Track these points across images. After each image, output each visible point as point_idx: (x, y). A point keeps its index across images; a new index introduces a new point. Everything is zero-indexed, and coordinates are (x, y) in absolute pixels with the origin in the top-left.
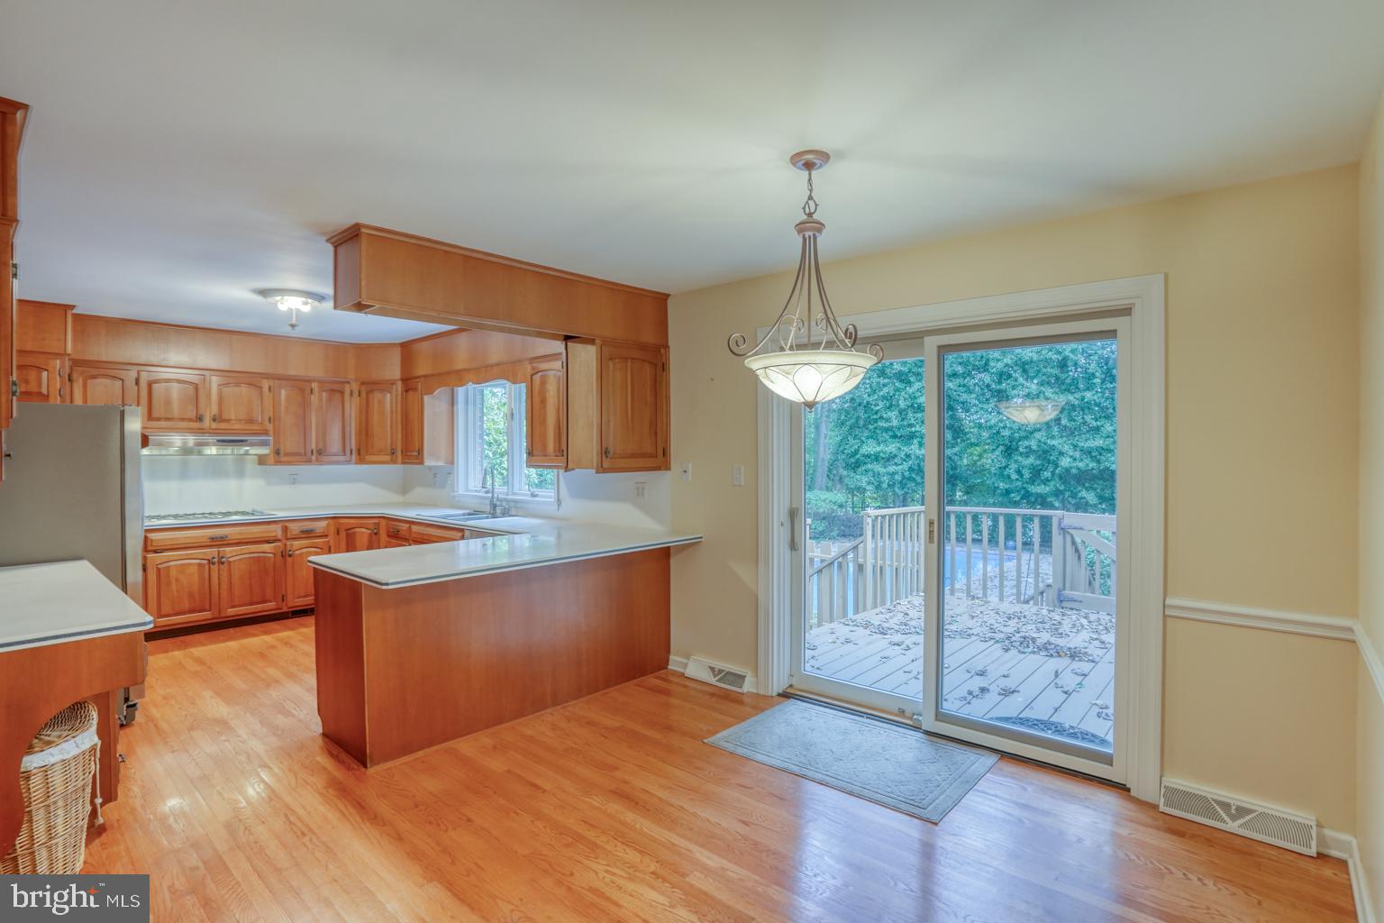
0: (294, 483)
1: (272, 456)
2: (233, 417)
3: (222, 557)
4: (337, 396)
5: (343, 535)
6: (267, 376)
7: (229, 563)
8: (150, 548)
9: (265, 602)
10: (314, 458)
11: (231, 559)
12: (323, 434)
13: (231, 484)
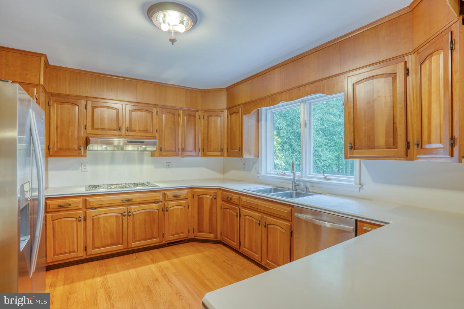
0: (169, 167)
1: (158, 151)
2: (137, 129)
3: (130, 212)
4: (193, 118)
5: (196, 198)
6: (155, 106)
7: (134, 215)
8: (88, 207)
9: (153, 238)
10: (180, 153)
11: (134, 213)
12: (185, 140)
13: (136, 168)
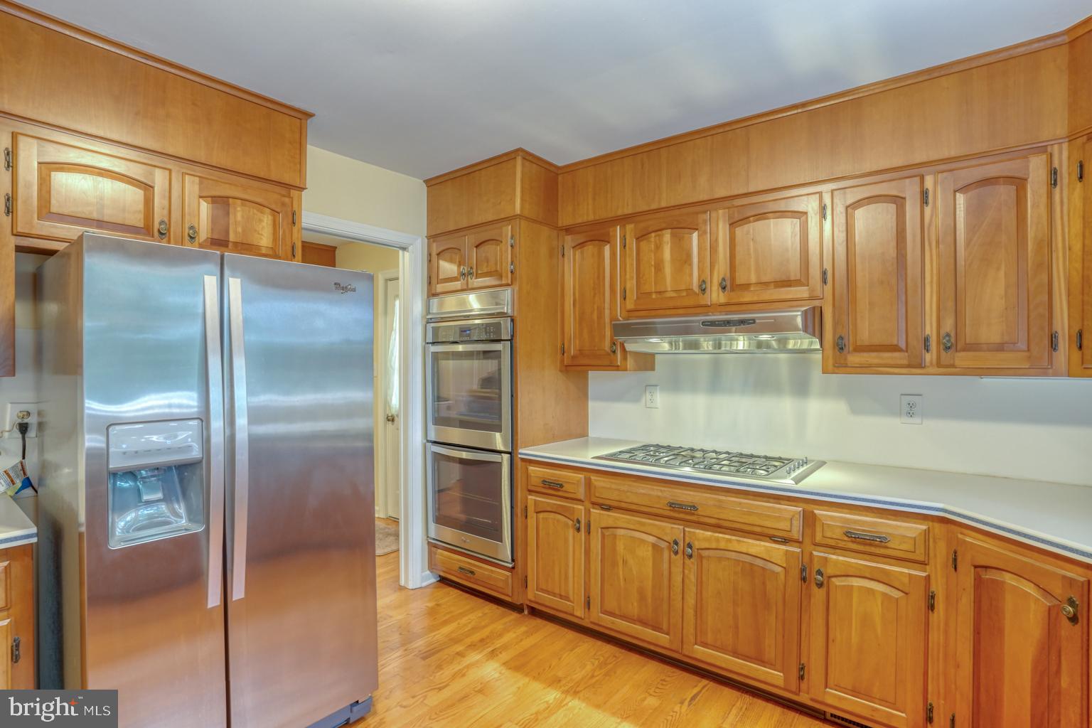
0: (910, 414)
1: (829, 352)
2: (753, 279)
3: (690, 546)
4: (1006, 190)
5: (967, 578)
7: (701, 557)
9: (762, 661)
11: (704, 553)
12: (956, 300)
13: (784, 406)
